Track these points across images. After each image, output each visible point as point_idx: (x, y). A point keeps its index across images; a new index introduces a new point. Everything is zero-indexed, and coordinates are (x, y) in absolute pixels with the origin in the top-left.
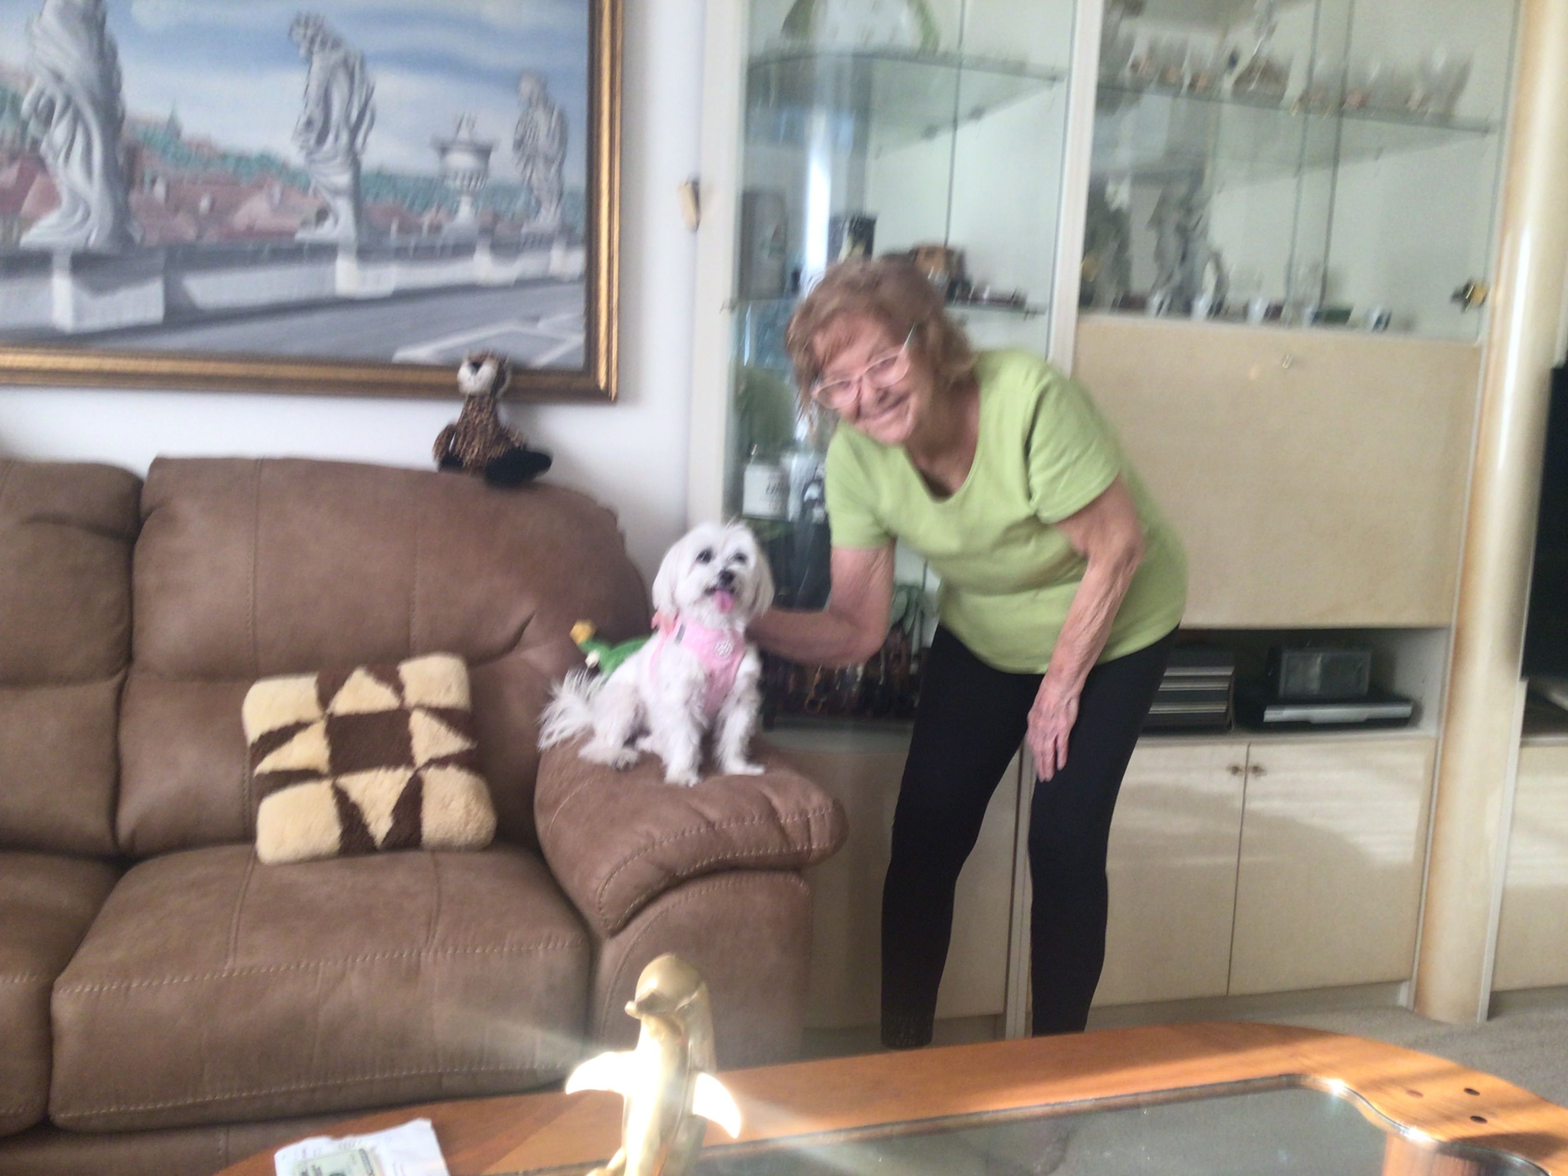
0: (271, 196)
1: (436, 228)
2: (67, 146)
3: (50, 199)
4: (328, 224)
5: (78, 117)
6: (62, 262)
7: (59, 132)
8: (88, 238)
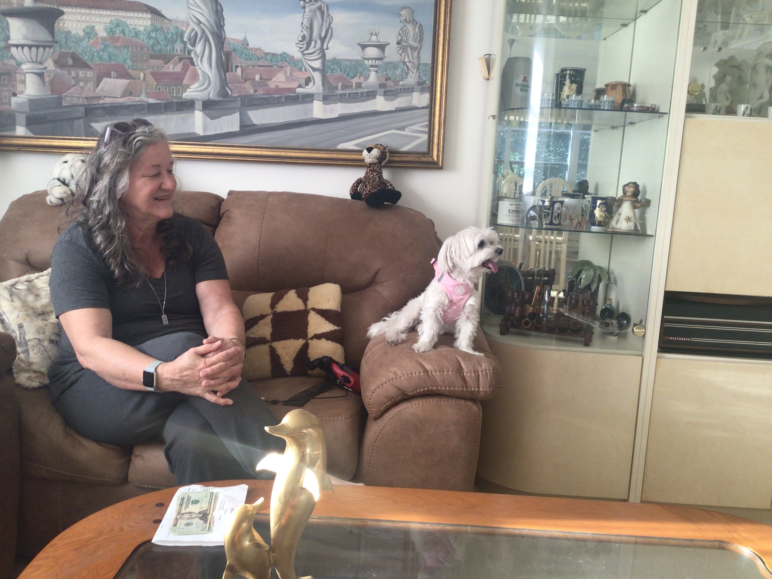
0: (285, 72)
1: (359, 85)
2: (202, 53)
3: (195, 77)
4: (311, 84)
5: (207, 40)
6: (198, 105)
7: (199, 48)
8: (209, 95)
